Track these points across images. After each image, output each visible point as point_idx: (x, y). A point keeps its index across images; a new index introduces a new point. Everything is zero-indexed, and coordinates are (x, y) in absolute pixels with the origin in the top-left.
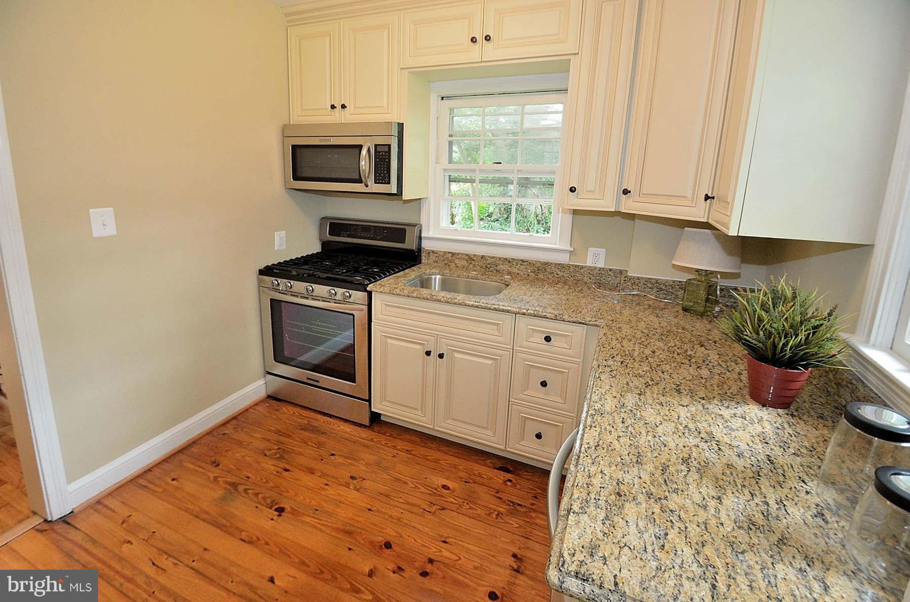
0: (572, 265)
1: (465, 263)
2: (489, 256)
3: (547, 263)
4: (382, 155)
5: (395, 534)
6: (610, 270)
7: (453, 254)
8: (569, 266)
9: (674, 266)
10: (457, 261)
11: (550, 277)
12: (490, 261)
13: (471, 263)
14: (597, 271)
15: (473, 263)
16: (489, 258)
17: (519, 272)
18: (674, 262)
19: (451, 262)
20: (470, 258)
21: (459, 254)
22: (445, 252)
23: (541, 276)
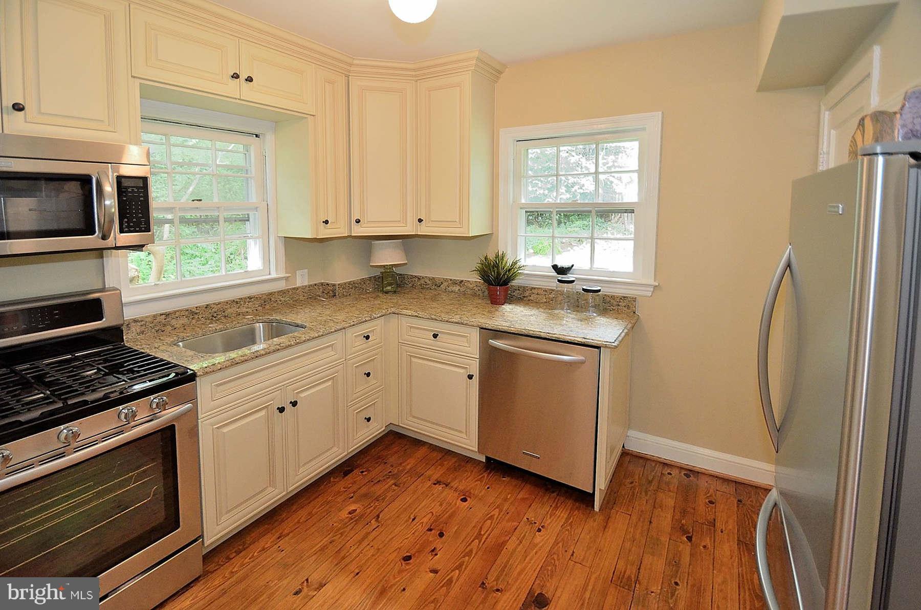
0: (290, 289)
1: (185, 321)
2: (214, 304)
3: (271, 294)
4: (133, 191)
5: (395, 553)
6: (315, 285)
7: (167, 315)
8: (288, 291)
9: (371, 266)
10: (174, 322)
11: (275, 305)
12: (216, 308)
13: (193, 319)
14: (308, 288)
15: (196, 317)
16: (215, 306)
17: (247, 310)
18: (371, 264)
19: (165, 325)
20: (192, 313)
21: (175, 312)
22: (155, 316)
23: (267, 307)
